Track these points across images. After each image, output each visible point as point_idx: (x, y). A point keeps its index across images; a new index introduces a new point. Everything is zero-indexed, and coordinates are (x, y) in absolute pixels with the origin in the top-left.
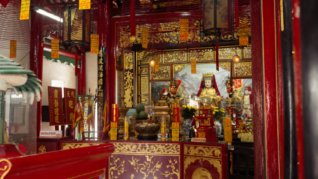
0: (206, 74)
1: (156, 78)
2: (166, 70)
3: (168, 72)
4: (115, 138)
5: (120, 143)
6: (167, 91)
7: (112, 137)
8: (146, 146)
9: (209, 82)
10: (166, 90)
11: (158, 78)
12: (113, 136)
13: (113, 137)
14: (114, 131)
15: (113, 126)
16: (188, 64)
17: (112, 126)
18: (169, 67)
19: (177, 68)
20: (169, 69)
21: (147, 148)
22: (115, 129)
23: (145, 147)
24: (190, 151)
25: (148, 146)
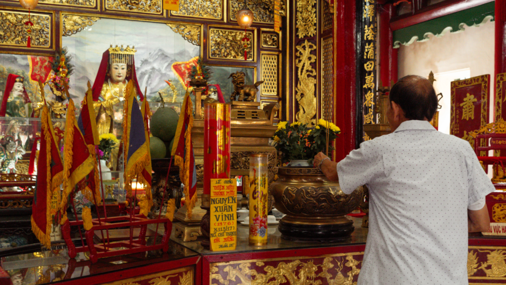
0: (125, 47)
1: (9, 43)
2: (38, 23)
3: (46, 30)
4: (229, 243)
5: (254, 261)
6: (20, 81)
7: (217, 240)
8: (347, 265)
9: (123, 69)
10: (18, 79)
11: (13, 43)
12: (222, 235)
13: (222, 239)
14: (226, 213)
15: (222, 194)
16: (102, 16)
17: (216, 194)
18: (48, 16)
19: (71, 22)
20: (46, 22)
21: (351, 269)
22: (231, 207)
23: (345, 267)
24: (489, 267)
25: (356, 263)
